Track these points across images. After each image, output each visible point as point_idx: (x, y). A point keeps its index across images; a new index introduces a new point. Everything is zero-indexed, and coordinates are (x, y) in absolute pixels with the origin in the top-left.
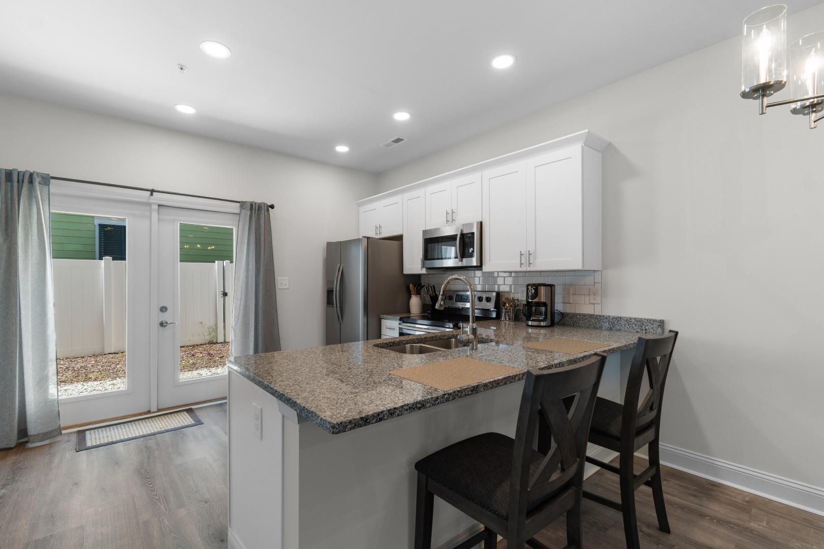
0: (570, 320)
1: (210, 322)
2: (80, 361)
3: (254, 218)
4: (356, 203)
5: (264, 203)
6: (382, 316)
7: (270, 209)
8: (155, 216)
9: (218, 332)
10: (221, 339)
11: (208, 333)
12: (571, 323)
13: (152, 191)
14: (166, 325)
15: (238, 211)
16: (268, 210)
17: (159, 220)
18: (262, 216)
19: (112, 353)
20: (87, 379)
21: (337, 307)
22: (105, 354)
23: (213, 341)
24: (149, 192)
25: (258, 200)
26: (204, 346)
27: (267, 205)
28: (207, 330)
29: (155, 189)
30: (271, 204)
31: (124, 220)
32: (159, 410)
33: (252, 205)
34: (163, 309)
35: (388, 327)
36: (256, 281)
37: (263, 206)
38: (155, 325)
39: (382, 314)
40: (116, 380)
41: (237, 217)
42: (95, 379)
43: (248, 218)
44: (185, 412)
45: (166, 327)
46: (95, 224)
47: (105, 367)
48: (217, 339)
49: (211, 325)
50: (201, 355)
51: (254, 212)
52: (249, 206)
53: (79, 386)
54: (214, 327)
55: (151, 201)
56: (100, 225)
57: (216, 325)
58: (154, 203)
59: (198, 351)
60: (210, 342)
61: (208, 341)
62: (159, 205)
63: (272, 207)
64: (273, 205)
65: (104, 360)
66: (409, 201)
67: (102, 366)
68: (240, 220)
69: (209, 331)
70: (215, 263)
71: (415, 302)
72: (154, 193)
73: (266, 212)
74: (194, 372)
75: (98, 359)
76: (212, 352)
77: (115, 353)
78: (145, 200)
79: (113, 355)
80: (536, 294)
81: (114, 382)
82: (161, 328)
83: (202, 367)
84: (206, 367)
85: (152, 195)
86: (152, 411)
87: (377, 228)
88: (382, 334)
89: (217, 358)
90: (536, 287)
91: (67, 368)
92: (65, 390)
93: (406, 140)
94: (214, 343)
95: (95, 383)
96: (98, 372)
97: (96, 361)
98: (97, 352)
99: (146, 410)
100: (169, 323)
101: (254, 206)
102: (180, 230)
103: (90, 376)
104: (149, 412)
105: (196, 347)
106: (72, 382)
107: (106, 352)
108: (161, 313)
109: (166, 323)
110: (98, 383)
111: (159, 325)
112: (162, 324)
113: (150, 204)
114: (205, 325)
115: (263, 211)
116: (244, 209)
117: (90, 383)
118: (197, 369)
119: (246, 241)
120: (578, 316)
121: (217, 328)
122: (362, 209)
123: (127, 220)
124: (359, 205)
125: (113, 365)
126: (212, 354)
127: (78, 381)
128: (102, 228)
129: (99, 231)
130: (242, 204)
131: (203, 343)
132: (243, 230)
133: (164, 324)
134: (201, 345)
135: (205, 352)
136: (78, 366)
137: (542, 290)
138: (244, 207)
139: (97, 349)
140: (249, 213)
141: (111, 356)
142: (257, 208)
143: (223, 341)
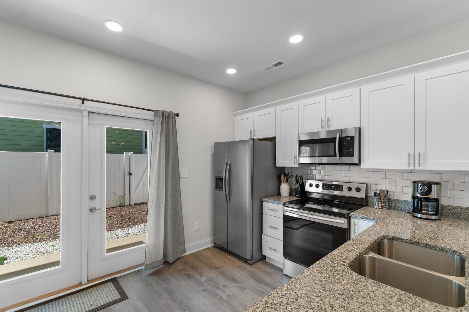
0: (448, 212)
1: (120, 193)
2: (31, 222)
3: (165, 124)
4: (233, 114)
5: (172, 112)
6: (263, 199)
7: (176, 116)
8: (86, 121)
9: (126, 199)
10: (127, 203)
11: (119, 199)
12: (450, 215)
13: (84, 100)
14: (95, 210)
15: (152, 118)
16: (175, 118)
17: (89, 124)
18: (171, 122)
19: (54, 215)
20: (34, 241)
21: (226, 191)
22: (49, 216)
23: (122, 205)
24: (81, 101)
25: (168, 110)
26: (117, 209)
27: (174, 114)
28: (118, 197)
29: (87, 98)
30: (176, 113)
31: (59, 123)
32: (89, 281)
33: (163, 114)
34: (92, 198)
35: (270, 209)
36: (166, 172)
37: (171, 114)
38: (86, 210)
39: (263, 198)
40: (55, 240)
41: (151, 123)
42: (40, 240)
43: (160, 123)
44: (110, 283)
45: (95, 212)
46: (44, 128)
47: (48, 228)
48: (125, 203)
49: (121, 194)
50: (115, 216)
51: (164, 118)
52: (161, 114)
53: (27, 247)
54: (123, 195)
55: (83, 108)
56: (47, 128)
57: (124, 194)
58: (86, 110)
59: (112, 213)
60: (120, 205)
61: (119, 205)
62: (89, 112)
63: (177, 115)
64: (178, 113)
65: (48, 222)
66: (281, 112)
67: (46, 227)
68: (154, 125)
69: (120, 198)
70: (123, 153)
71: (285, 188)
72: (85, 102)
73: (173, 119)
74: (112, 232)
75: (44, 220)
76: (122, 213)
77: (56, 215)
78: (77, 107)
79: (55, 217)
80: (429, 191)
81: (54, 243)
82: (90, 213)
83: (117, 228)
84: (120, 227)
85: (83, 103)
86: (83, 283)
87: (251, 132)
88: (263, 213)
89: (127, 219)
90: (429, 184)
91: (20, 229)
92: (16, 252)
93: (285, 63)
94: (123, 206)
95: (40, 244)
96: (42, 232)
97: (42, 222)
98: (44, 214)
99: (78, 283)
100: (97, 209)
101: (165, 114)
102: (106, 132)
103: (37, 237)
104: (80, 284)
105: (111, 209)
106: (22, 243)
107: (50, 214)
108: (90, 201)
109: (95, 209)
110: (42, 243)
111: (89, 210)
112: (91, 210)
113: (81, 111)
114: (117, 195)
115: (171, 118)
116: (157, 116)
117: (36, 244)
118: (114, 229)
119: (159, 141)
120: (459, 209)
121: (125, 197)
122: (238, 118)
123: (61, 123)
124: (235, 115)
125: (55, 225)
126: (123, 215)
127: (27, 242)
128: (48, 130)
129: (47, 132)
130: (156, 112)
131: (115, 206)
132: (157, 133)
133: (93, 210)
134: (114, 207)
135: (118, 214)
136: (29, 227)
137: (434, 187)
138: (157, 115)
139: (43, 213)
140: (161, 119)
141: (53, 217)
142: (167, 116)
143: (128, 204)
